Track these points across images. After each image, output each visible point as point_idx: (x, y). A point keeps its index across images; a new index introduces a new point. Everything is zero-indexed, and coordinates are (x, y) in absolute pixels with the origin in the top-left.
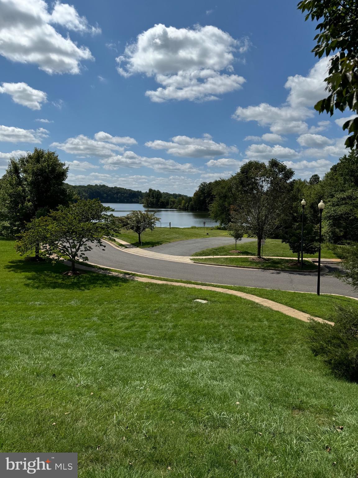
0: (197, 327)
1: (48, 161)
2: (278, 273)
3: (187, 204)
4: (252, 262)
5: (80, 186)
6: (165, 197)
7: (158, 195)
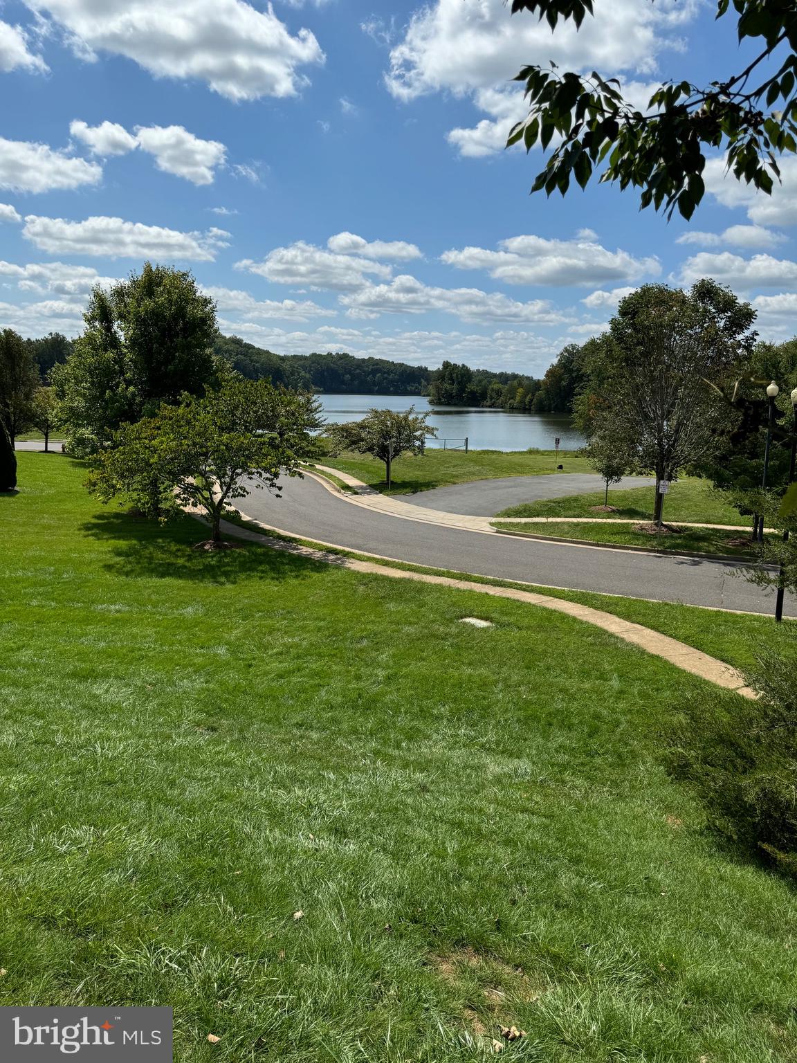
0: (442, 682)
1: (169, 292)
2: (696, 564)
3: (528, 398)
4: (639, 535)
5: (295, 357)
6: (480, 381)
7: (463, 376)
